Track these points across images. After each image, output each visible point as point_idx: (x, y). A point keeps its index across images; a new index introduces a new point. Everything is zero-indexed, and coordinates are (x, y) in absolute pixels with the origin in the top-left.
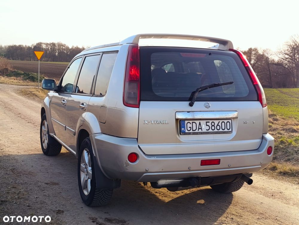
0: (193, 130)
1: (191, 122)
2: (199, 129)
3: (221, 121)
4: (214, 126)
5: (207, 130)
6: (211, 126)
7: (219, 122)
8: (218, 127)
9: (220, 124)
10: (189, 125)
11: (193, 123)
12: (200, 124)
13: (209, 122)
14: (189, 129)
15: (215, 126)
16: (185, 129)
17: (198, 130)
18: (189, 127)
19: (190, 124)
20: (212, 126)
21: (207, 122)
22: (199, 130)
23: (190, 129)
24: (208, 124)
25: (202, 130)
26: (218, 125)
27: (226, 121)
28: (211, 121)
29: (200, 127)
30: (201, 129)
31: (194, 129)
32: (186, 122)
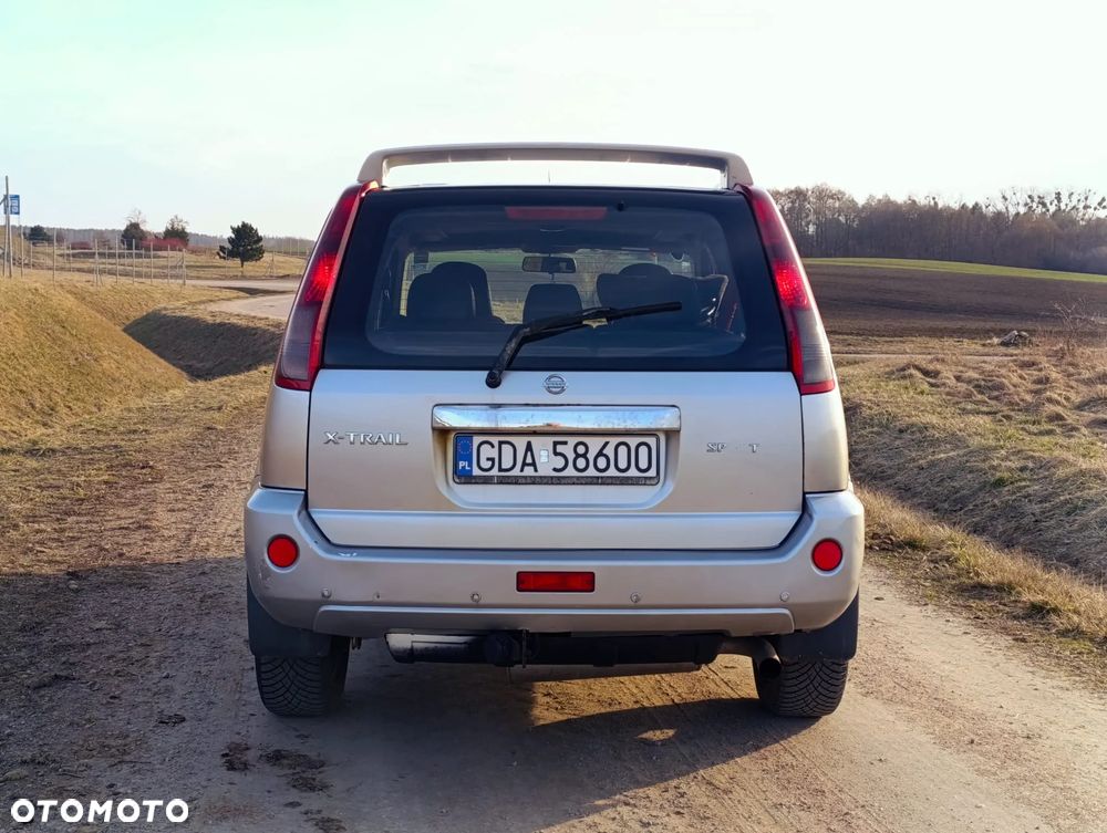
0: (503, 467)
1: (495, 440)
2: (524, 464)
3: (614, 441)
4: (584, 456)
5: (555, 470)
6: (571, 456)
7: (607, 443)
8: (602, 463)
9: (609, 451)
10: (487, 451)
11: (501, 443)
12: (529, 447)
13: (565, 443)
14: (486, 465)
15: (591, 456)
16: (470, 465)
17: (522, 470)
18: (488, 459)
19: (493, 446)
20: (578, 455)
21: (555, 444)
22: (526, 468)
23: (490, 463)
24: (560, 448)
25: (536, 470)
26: (600, 454)
27: (633, 442)
28: (572, 441)
29: (529, 460)
30: (534, 464)
31: (507, 464)
32: (477, 440)
